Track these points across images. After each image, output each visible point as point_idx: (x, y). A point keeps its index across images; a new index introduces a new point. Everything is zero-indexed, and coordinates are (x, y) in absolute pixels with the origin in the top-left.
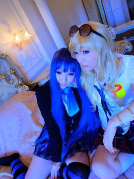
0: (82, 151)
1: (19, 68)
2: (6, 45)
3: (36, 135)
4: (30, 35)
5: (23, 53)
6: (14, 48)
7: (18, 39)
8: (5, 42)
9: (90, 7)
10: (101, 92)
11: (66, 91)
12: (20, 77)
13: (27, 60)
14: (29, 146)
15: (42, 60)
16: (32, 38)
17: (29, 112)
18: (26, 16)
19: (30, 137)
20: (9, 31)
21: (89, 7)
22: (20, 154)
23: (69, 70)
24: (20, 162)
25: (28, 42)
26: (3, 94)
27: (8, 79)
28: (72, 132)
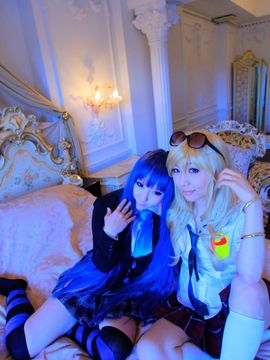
0: (131, 317)
1: (81, 143)
2: (75, 99)
3: (67, 264)
4: (120, 98)
5: (96, 121)
6: (85, 107)
7: (98, 97)
8: (76, 94)
9: (243, 83)
10: (194, 238)
11: (143, 216)
12: (76, 159)
13: (98, 134)
14: (48, 277)
15: (123, 143)
16: (121, 103)
17: (69, 224)
18: (125, 63)
19: (57, 263)
20: (90, 80)
21: (239, 83)
22: (29, 284)
23: (155, 187)
24: (24, 296)
25: (112, 107)
26: (37, 175)
27: (55, 155)
28: (126, 280)
